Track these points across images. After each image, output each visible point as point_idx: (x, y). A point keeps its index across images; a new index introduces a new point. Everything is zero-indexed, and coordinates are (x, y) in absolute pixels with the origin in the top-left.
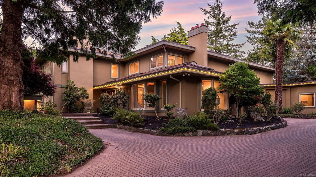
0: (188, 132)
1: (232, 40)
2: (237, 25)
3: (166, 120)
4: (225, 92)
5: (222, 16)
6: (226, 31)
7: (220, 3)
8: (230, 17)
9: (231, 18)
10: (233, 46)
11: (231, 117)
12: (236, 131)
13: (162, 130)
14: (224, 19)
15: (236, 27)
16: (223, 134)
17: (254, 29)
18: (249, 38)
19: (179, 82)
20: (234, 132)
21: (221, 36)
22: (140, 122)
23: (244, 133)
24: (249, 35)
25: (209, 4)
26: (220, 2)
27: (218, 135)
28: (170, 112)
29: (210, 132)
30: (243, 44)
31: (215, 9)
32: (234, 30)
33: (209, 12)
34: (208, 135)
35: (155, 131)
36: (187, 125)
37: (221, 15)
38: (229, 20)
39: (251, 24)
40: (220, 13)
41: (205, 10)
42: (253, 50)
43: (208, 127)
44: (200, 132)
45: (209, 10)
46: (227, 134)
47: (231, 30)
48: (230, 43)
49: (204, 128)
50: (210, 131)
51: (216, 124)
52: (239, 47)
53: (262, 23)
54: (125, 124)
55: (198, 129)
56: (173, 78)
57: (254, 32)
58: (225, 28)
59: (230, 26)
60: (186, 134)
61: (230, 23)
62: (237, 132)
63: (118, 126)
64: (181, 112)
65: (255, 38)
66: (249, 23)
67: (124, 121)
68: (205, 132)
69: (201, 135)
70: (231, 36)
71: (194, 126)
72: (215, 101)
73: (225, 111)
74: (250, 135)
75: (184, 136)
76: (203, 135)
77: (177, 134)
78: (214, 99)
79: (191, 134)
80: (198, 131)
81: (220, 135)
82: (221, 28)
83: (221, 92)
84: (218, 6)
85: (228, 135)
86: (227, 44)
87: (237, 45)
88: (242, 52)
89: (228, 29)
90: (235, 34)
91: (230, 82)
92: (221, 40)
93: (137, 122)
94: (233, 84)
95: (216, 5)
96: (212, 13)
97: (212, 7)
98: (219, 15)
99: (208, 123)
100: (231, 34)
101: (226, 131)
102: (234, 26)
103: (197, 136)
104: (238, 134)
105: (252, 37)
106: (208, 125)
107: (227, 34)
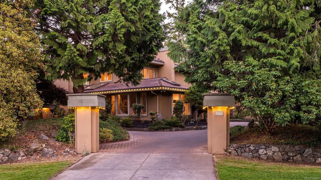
0: (166, 129)
4: (188, 102)
11: (192, 120)
12: (195, 128)
13: (150, 128)
16: (187, 129)
19: (157, 95)
20: (193, 128)
23: (199, 129)
27: (184, 130)
28: (153, 116)
34: (179, 130)
35: (145, 129)
36: (166, 125)
43: (179, 125)
46: (189, 130)
49: (176, 126)
50: (180, 128)
51: (183, 124)
55: (172, 127)
56: (153, 93)
64: (160, 116)
68: (177, 128)
69: (175, 130)
71: (170, 125)
72: (182, 110)
73: (189, 116)
77: (160, 130)
78: (182, 108)
79: (168, 130)
83: (186, 103)
91: (192, 96)
94: (194, 97)
99: (178, 123)
101: (189, 128)
103: (172, 131)
104: (196, 129)
106: (179, 124)
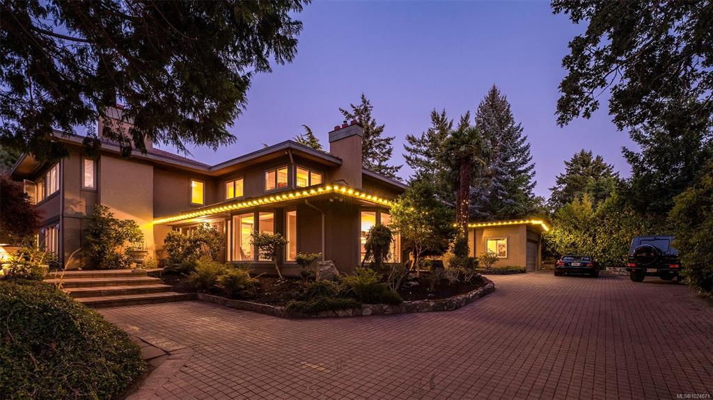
0: (344, 309)
1: (385, 161)
2: (392, 139)
3: (297, 284)
5: (372, 123)
6: (376, 147)
7: (368, 106)
8: (383, 127)
9: (384, 129)
10: (387, 169)
12: (432, 304)
13: (294, 306)
14: (374, 128)
15: (391, 142)
16: (410, 310)
17: (415, 146)
18: (408, 158)
19: (320, 214)
20: (428, 306)
21: (371, 153)
22: (245, 289)
23: (445, 308)
24: (408, 154)
25: (352, 105)
26: (368, 104)
29: (385, 307)
30: (399, 168)
31: (362, 113)
32: (388, 147)
33: (353, 117)
35: (279, 308)
37: (370, 123)
38: (382, 131)
39: (412, 139)
40: (368, 120)
41: (346, 113)
42: (415, 176)
43: (383, 297)
44: (368, 310)
45: (353, 114)
46: (416, 311)
47: (384, 146)
48: (383, 164)
49: (376, 300)
50: (387, 306)
51: (392, 291)
52: (394, 172)
53: (426, 138)
54: (215, 291)
55: (364, 302)
56: (310, 205)
57: (415, 151)
58: (375, 142)
59: (382, 140)
60: (340, 313)
61: (383, 136)
62: (433, 306)
63: (200, 296)
64: (327, 268)
65: (417, 159)
66: (409, 138)
67: (211, 285)
68: (377, 307)
69: (370, 313)
70: (384, 154)
71: (355, 296)
74: (455, 310)
75: (337, 317)
76: (374, 314)
77: (324, 312)
78: (387, 245)
79: (350, 312)
80: (363, 305)
81: (404, 313)
82: (371, 141)
84: (366, 109)
85: (418, 311)
86: (380, 165)
87: (392, 168)
88: (399, 178)
89: (380, 145)
90: (389, 152)
92: (370, 159)
93: (241, 289)
95: (362, 108)
96: (357, 118)
97: (356, 110)
98: (367, 122)
99: (382, 290)
100: (384, 151)
101: (415, 305)
102: (387, 141)
103: (361, 316)
105: (413, 157)
106: (382, 294)
107: (378, 151)
